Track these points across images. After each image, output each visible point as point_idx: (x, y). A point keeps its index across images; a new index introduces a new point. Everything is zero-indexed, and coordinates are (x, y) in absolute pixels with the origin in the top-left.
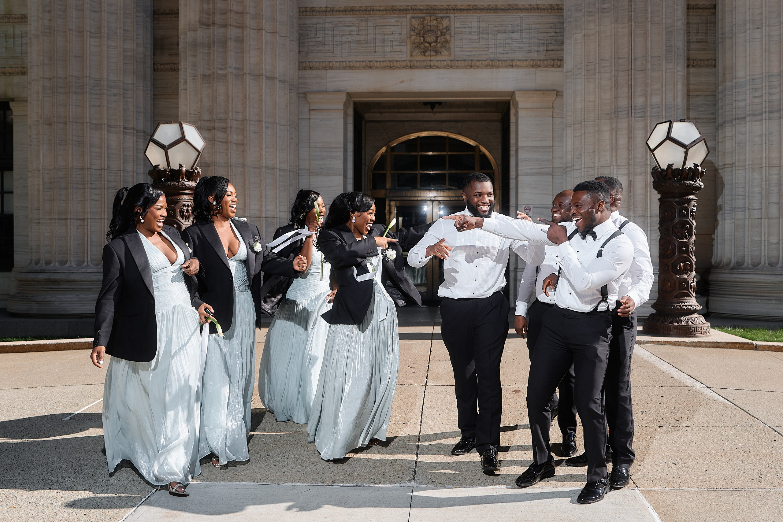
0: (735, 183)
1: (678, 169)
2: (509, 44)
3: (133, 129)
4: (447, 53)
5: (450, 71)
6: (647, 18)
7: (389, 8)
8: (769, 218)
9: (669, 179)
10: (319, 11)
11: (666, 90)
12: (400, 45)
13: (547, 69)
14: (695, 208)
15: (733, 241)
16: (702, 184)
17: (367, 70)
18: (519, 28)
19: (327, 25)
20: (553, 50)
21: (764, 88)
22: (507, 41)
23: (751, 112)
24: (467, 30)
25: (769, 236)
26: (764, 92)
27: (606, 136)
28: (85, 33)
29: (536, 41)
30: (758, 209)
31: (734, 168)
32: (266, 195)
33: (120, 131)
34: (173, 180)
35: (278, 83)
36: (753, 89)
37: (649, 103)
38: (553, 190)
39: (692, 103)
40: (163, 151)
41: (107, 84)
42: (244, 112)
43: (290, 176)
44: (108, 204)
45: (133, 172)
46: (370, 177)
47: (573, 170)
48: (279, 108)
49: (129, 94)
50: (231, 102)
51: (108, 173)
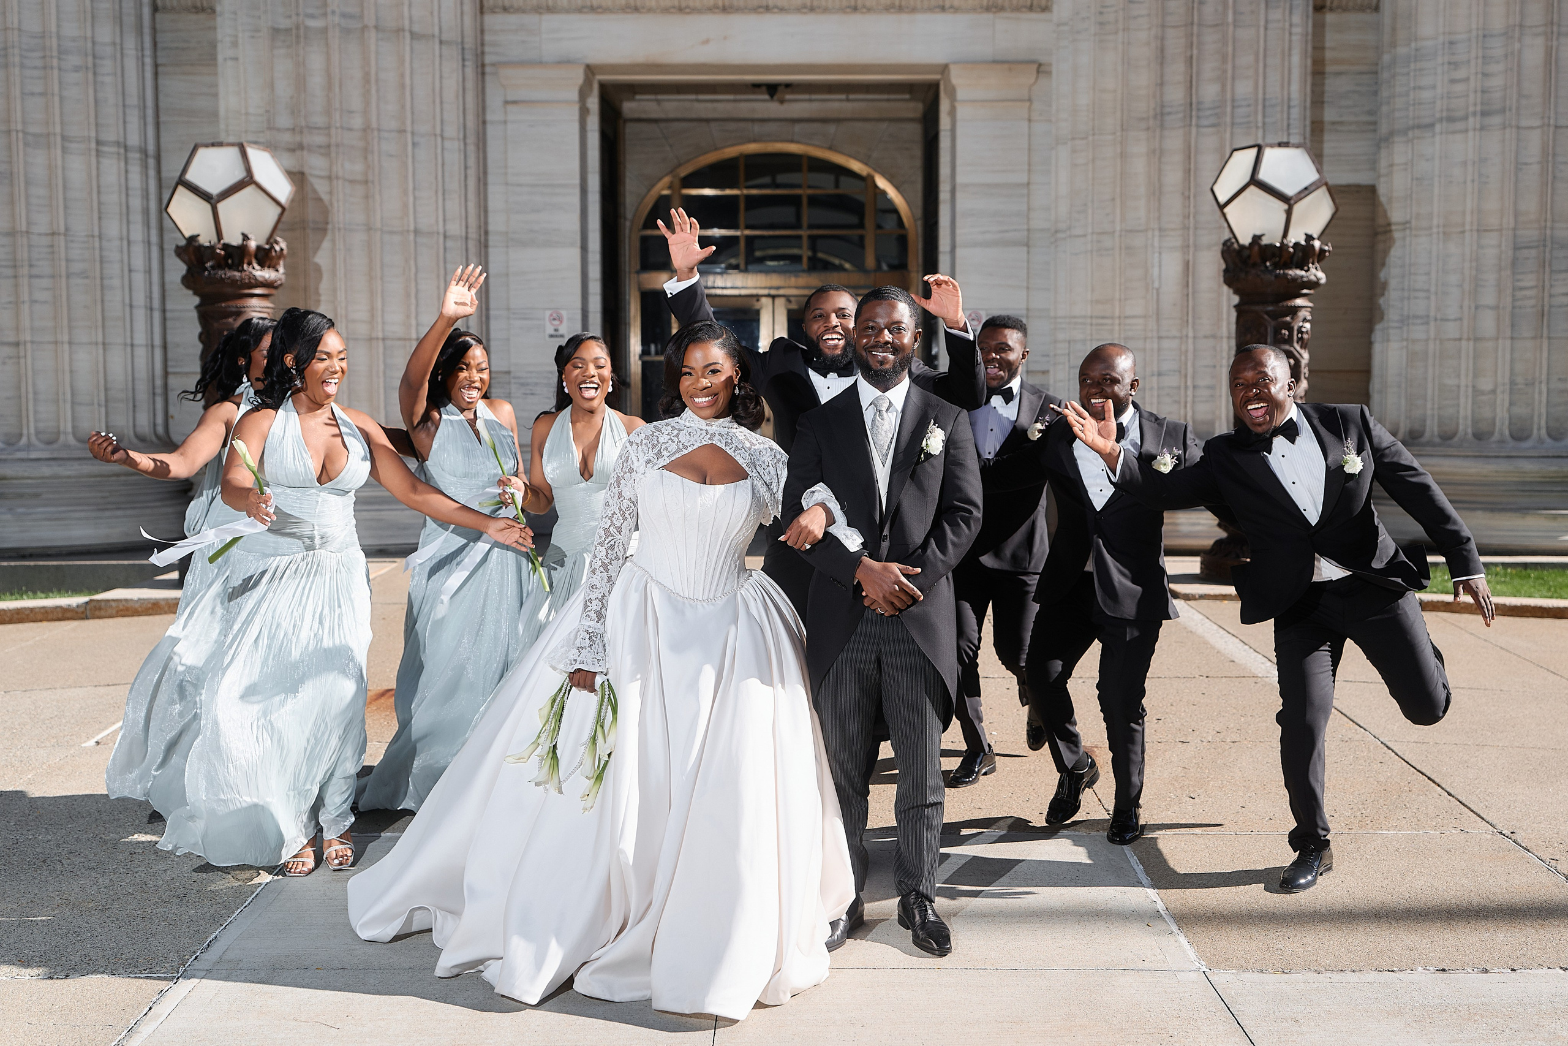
0: (1410, 265)
1: (1271, 246)
3: (118, 144)
5: (811, 18)
8: (1477, 339)
9: (1254, 265)
11: (1265, 66)
13: (1019, 15)
14: (1308, 326)
15: (1403, 385)
16: (1321, 275)
17: (629, 15)
21: (1473, 63)
23: (1445, 114)
25: (1475, 376)
26: (1473, 70)
27: (1139, 166)
30: (1455, 320)
31: (1408, 232)
32: (417, 291)
33: (90, 150)
34: (230, 267)
35: (437, 46)
36: (1450, 63)
37: (1229, 96)
38: (1028, 277)
39: (1327, 88)
40: (207, 207)
41: (59, 45)
42: (366, 112)
43: (467, 250)
44: (69, 309)
45: (121, 239)
46: (637, 244)
47: (1070, 236)
48: (441, 102)
49: (107, 66)
50: (337, 90)
51: (66, 241)
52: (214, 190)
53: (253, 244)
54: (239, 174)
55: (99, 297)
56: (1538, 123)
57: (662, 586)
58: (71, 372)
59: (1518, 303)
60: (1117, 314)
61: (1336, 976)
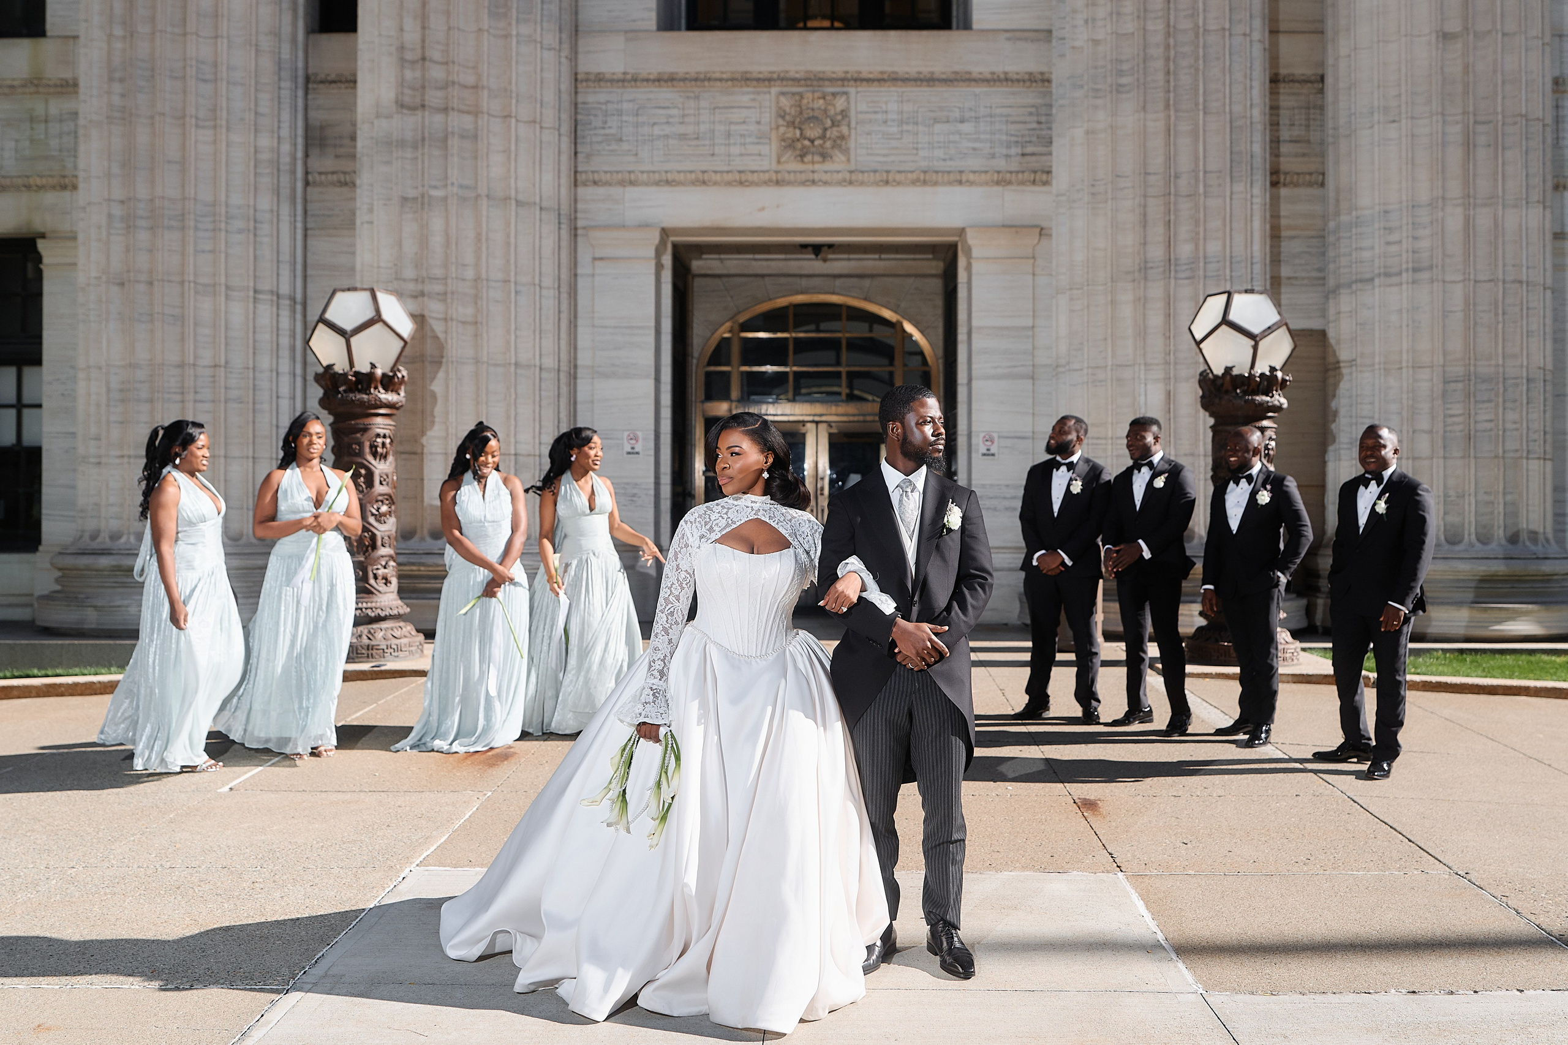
0: (1357, 396)
1: (1241, 376)
2: (954, 142)
3: (272, 292)
4: (843, 158)
5: (849, 190)
6: (1197, 104)
7: (738, 76)
8: (1414, 459)
9: (1227, 392)
10: (612, 81)
11: (1231, 230)
12: (758, 143)
13: (1024, 188)
14: (1273, 443)
16: (1284, 401)
17: (698, 188)
18: (973, 114)
19: (625, 106)
20: (1033, 154)
21: (1404, 228)
22: (952, 138)
23: (1382, 270)
24: (879, 116)
26: (1405, 234)
27: (1127, 311)
28: (188, 119)
29: (1004, 138)
31: (1354, 368)
32: (516, 414)
33: (248, 297)
34: (360, 391)
35: (538, 212)
36: (1385, 228)
37: (1201, 254)
38: (1033, 405)
39: (1282, 250)
40: (342, 340)
41: (227, 212)
42: (477, 265)
43: (559, 380)
44: (226, 428)
45: (271, 371)
46: (702, 379)
47: (1069, 370)
48: (540, 258)
49: (265, 229)
50: (454, 247)
51: (226, 373)
52: (348, 327)
53: (379, 372)
54: (370, 314)
55: (251, 419)
56: (1460, 278)
57: (720, 646)
58: (226, 481)
59: (1449, 428)
60: (1110, 435)
61: (1319, 998)
